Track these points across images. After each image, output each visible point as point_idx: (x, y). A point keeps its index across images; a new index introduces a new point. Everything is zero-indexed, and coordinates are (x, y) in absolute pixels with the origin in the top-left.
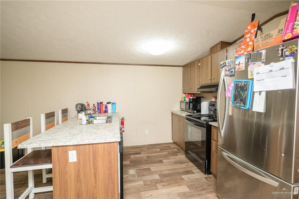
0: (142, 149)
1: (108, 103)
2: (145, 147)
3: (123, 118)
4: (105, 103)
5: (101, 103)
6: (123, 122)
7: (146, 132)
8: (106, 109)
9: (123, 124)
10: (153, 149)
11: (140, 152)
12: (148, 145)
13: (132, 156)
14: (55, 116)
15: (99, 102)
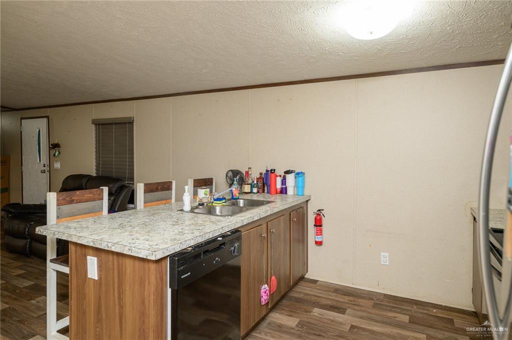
0: (360, 300)
1: (288, 172)
2: (372, 299)
3: (319, 210)
4: (280, 172)
5: (273, 171)
6: (321, 220)
7: (382, 259)
8: (284, 186)
9: (321, 226)
10: (390, 311)
11: (344, 306)
12: (385, 295)
13: (316, 311)
14: (172, 190)
15: (269, 169)
